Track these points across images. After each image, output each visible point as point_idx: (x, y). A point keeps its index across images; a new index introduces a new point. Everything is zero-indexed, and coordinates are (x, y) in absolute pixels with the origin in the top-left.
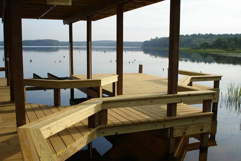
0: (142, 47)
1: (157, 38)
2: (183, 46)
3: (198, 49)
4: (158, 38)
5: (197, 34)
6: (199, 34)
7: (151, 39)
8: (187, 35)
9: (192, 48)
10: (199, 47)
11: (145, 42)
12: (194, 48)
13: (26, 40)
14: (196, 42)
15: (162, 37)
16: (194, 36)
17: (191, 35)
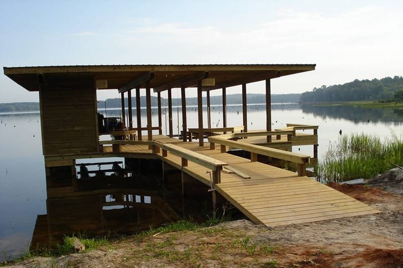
0: (300, 102)
1: (324, 86)
2: (369, 98)
3: (388, 103)
4: (327, 87)
5: (393, 78)
6: (395, 77)
7: (315, 88)
8: (375, 80)
9: (379, 102)
10: (390, 99)
11: (304, 94)
12: (383, 102)
13: (112, 98)
14: (390, 90)
15: (332, 85)
16: (387, 80)
17: (382, 80)
